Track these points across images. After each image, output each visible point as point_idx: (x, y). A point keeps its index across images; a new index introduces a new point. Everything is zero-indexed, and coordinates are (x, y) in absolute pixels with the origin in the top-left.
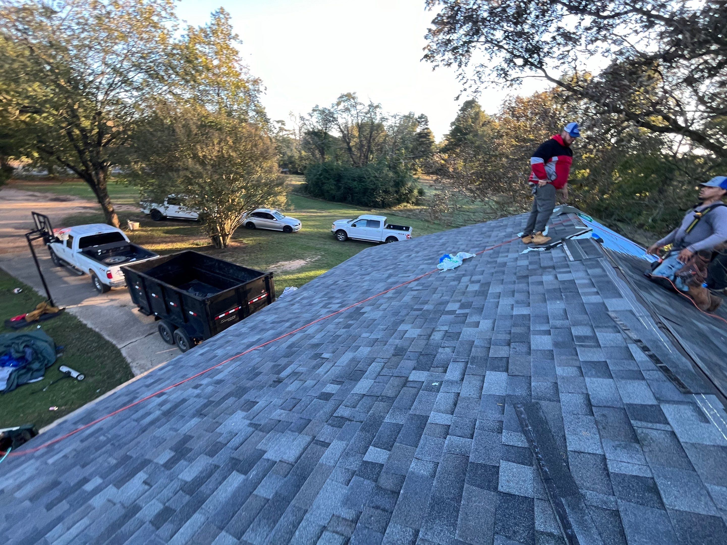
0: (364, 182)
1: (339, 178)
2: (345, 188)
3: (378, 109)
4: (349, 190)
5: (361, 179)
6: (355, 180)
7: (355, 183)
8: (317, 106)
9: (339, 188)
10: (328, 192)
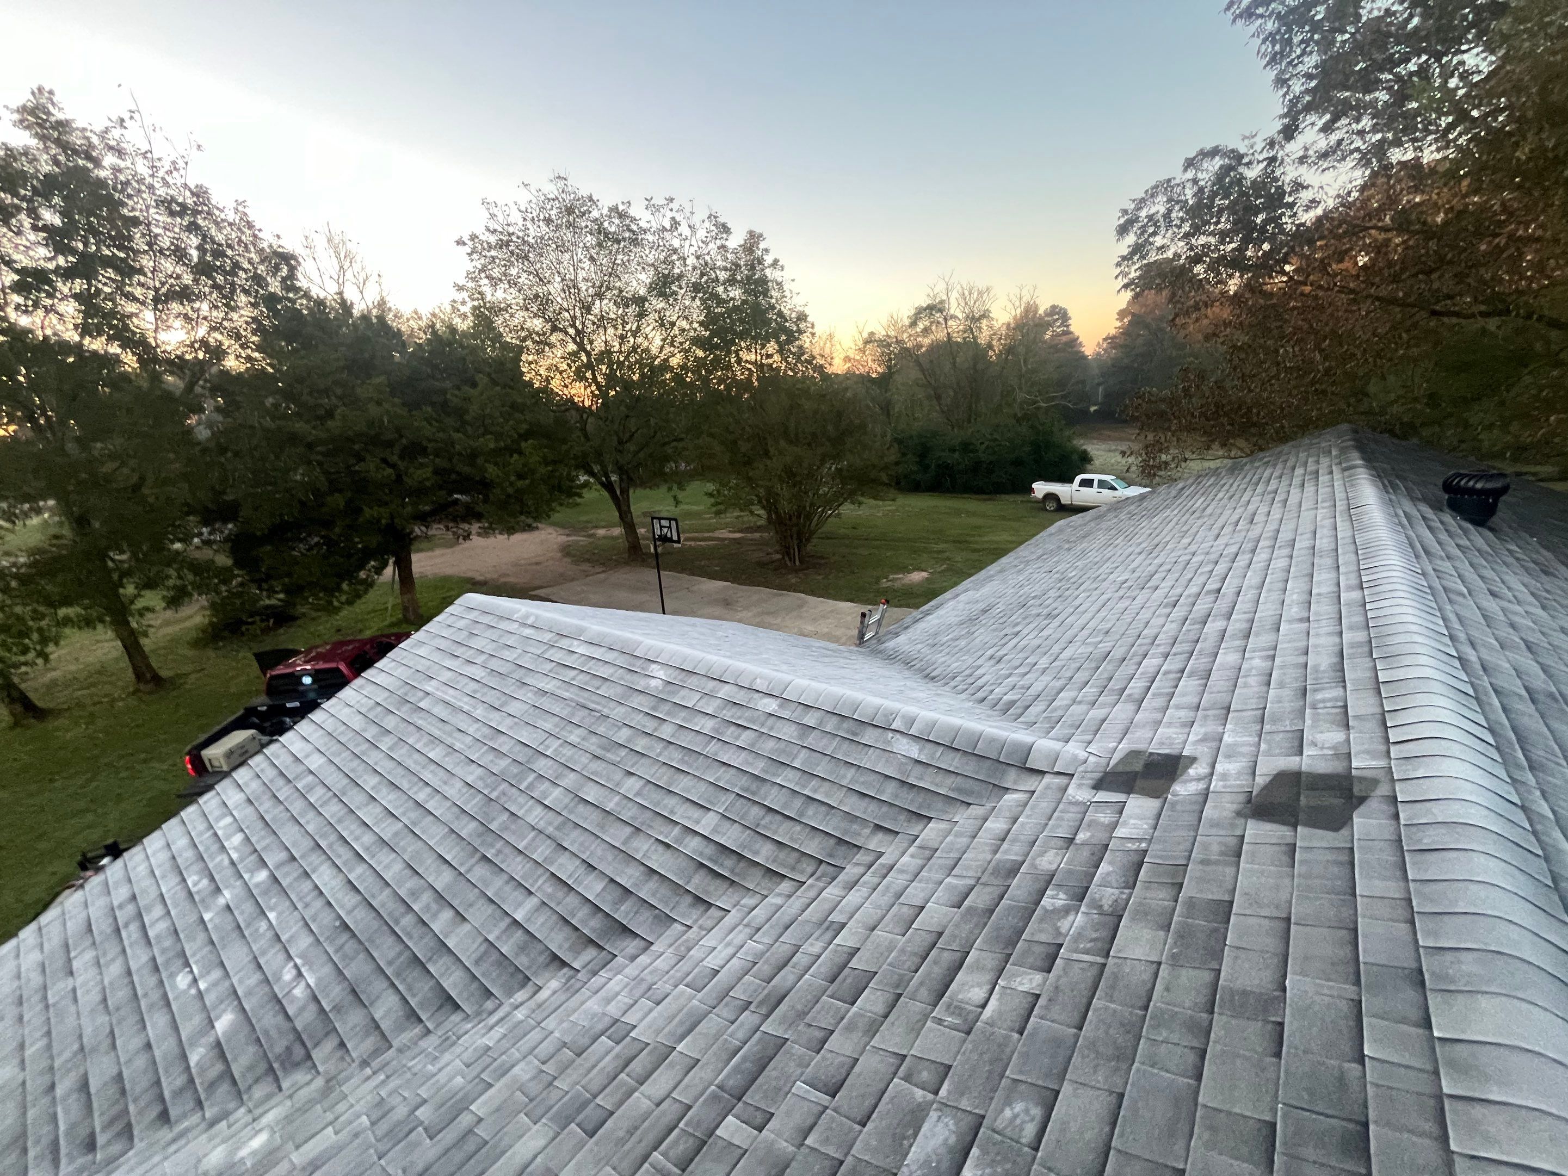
0: (971, 451)
1: (923, 452)
2: (938, 466)
3: (984, 322)
4: (945, 469)
5: (966, 447)
6: (954, 451)
7: (956, 455)
8: (872, 334)
9: (926, 468)
10: (906, 477)
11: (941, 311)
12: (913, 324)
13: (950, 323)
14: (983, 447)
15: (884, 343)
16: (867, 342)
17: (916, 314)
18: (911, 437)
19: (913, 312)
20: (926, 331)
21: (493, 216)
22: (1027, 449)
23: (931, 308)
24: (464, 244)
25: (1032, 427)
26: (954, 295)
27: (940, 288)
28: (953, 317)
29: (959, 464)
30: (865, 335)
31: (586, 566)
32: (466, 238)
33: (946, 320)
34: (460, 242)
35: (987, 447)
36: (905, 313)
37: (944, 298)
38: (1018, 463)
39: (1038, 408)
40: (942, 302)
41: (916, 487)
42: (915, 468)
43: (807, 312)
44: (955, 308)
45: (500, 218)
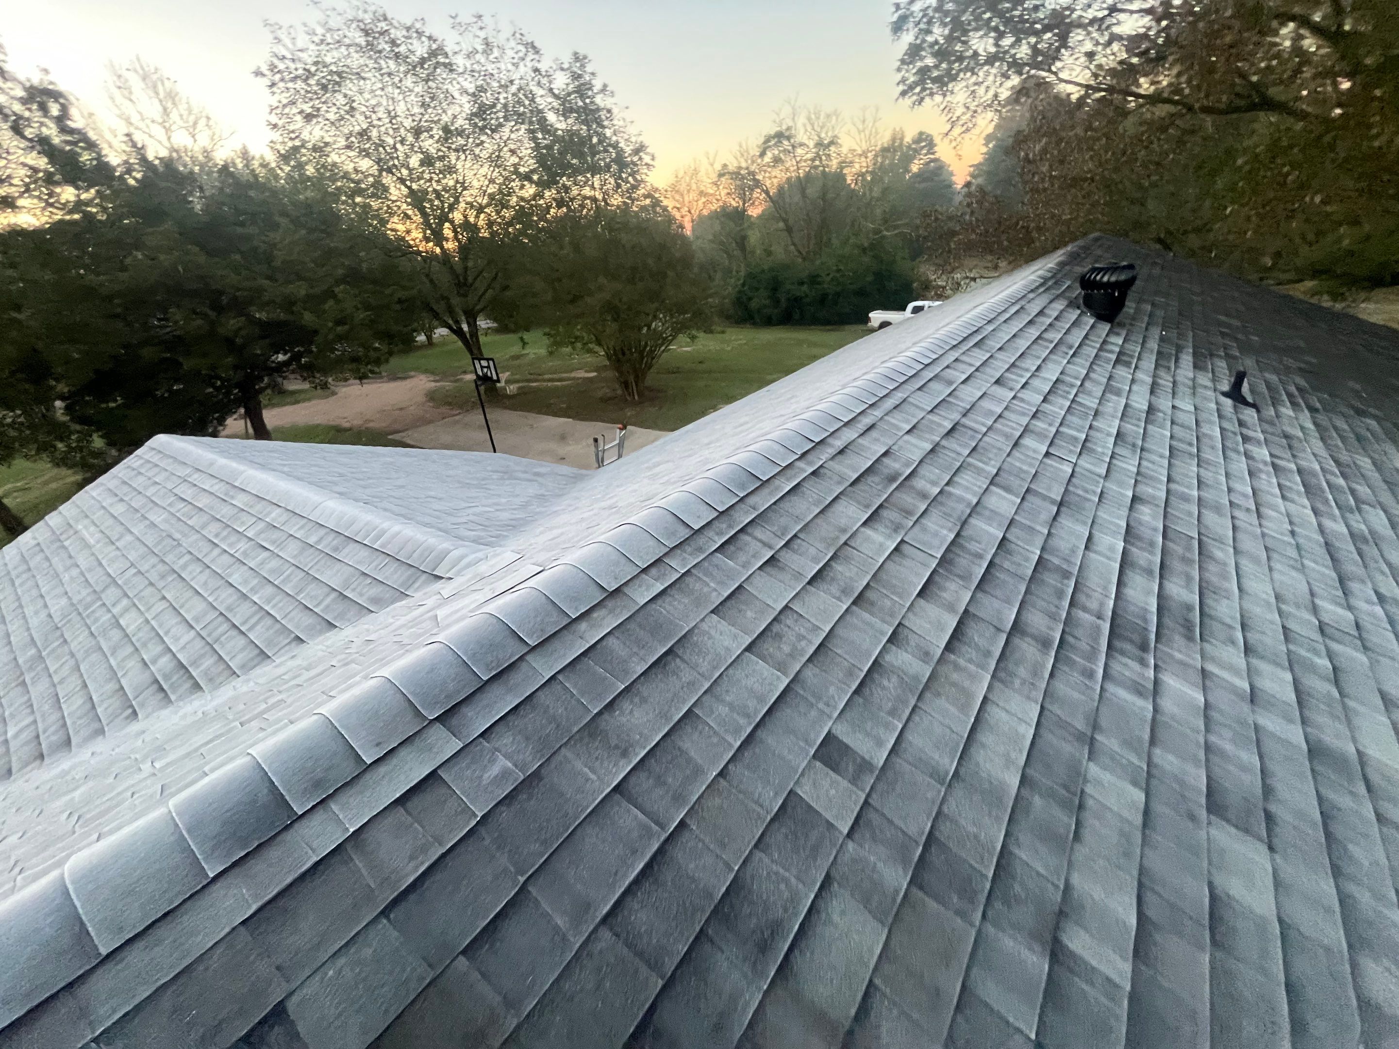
0: (819, 283)
1: (775, 286)
3: (832, 148)
4: (796, 301)
5: (814, 280)
6: (803, 283)
7: (805, 288)
8: (724, 166)
10: (759, 311)
11: (788, 138)
12: (763, 154)
13: (799, 151)
14: (828, 279)
15: (736, 175)
16: (721, 175)
17: (766, 142)
18: (763, 271)
19: (762, 140)
20: (777, 160)
21: (278, 40)
22: (870, 278)
23: (780, 136)
24: (263, 75)
25: (875, 257)
26: (801, 120)
27: (786, 111)
28: (802, 145)
29: (807, 296)
30: (718, 167)
31: (444, 410)
32: (264, 69)
33: (794, 147)
34: (258, 73)
35: (832, 279)
36: (754, 144)
37: (791, 124)
38: (861, 293)
39: (884, 237)
40: (789, 129)
41: (769, 322)
42: (767, 302)
43: (646, 143)
44: (801, 136)
45: (287, 41)
